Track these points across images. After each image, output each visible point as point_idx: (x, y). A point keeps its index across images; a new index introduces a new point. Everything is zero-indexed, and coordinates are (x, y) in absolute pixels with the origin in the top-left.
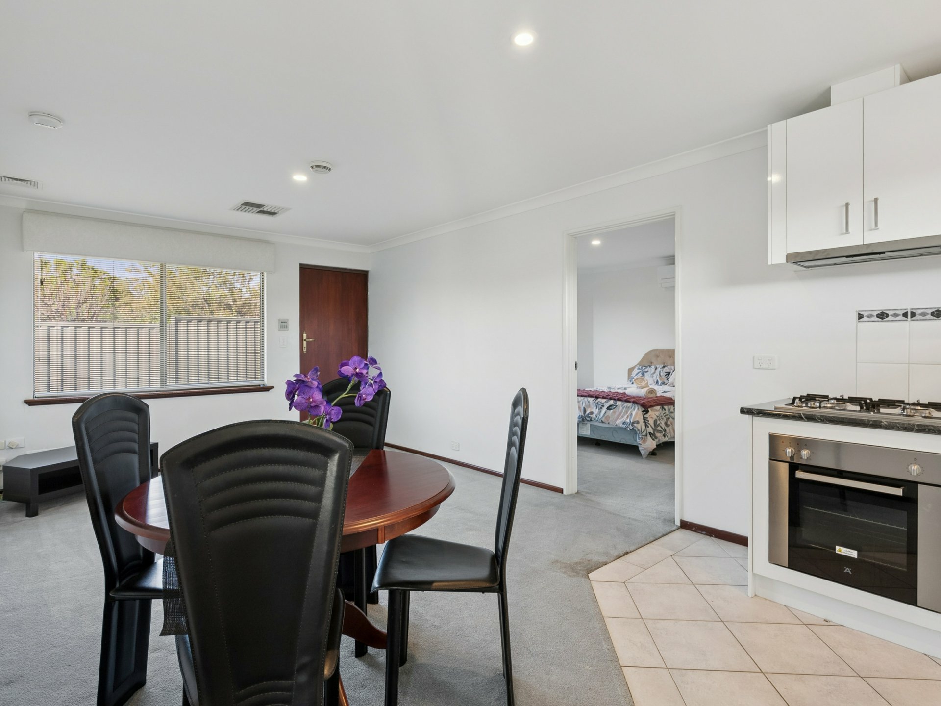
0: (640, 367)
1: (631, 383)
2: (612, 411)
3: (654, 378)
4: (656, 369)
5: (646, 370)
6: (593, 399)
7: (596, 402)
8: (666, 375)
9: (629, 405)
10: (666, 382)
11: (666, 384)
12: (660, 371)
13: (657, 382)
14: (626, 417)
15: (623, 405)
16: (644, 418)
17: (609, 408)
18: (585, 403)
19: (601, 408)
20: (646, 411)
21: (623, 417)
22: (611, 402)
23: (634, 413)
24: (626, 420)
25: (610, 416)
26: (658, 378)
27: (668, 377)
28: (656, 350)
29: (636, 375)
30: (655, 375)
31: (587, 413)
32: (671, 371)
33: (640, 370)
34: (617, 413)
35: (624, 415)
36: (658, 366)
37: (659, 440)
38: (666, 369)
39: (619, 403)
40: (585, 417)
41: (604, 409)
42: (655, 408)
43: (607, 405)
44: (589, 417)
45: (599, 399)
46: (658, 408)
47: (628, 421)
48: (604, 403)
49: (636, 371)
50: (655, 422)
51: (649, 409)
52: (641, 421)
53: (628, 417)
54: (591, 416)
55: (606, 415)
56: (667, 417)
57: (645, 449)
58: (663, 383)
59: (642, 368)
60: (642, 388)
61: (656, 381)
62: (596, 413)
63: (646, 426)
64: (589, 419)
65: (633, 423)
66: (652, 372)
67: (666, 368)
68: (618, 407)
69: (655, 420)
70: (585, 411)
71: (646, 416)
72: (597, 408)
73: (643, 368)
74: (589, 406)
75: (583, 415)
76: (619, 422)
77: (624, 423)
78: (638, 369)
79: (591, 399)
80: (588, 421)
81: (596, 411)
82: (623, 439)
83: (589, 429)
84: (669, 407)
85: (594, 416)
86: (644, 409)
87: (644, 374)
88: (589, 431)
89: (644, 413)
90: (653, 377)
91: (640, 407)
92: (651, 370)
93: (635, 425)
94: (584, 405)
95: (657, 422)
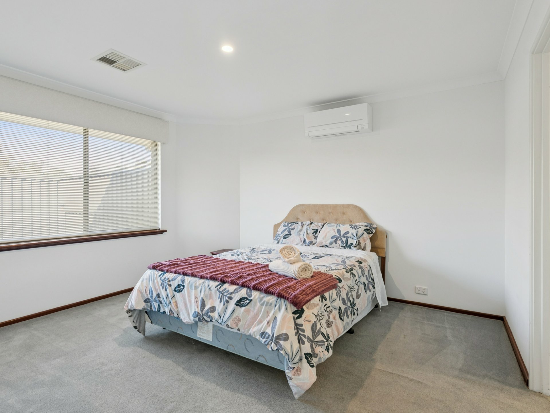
0: (286, 224)
1: (277, 241)
2: (243, 308)
3: (301, 236)
4: (302, 226)
5: (293, 227)
6: (217, 283)
7: (221, 290)
8: (313, 233)
9: (272, 299)
10: (314, 241)
11: (314, 244)
12: (307, 228)
13: (305, 241)
14: (265, 322)
15: (261, 300)
16: (296, 325)
17: (239, 304)
18: (205, 291)
19: (227, 302)
20: (299, 313)
21: (261, 322)
22: (243, 292)
23: (279, 317)
24: (266, 328)
25: (240, 317)
26: (305, 237)
27: (316, 235)
28: (303, 205)
29: (282, 232)
30: (302, 233)
31: (207, 308)
32: (319, 228)
33: (286, 228)
34: (252, 314)
35: (263, 318)
36: (304, 223)
37: (320, 358)
38: (313, 227)
39: (256, 294)
40: (202, 316)
41: (232, 305)
42: (312, 301)
43: (236, 297)
44: (209, 317)
45: (226, 286)
46: (317, 298)
47: (269, 331)
48: (232, 293)
49: (282, 228)
50: (314, 326)
51: (304, 307)
52: (292, 332)
53: (268, 322)
54: (211, 314)
55: (234, 316)
56: (328, 310)
57: (298, 386)
58: (311, 243)
59: (288, 224)
60: (292, 263)
61: (303, 240)
62: (220, 310)
63: (300, 341)
64: (209, 320)
65: (279, 337)
66: (299, 230)
67: (313, 225)
68: (252, 302)
69: (313, 325)
70: (203, 305)
71: (299, 321)
72: (221, 302)
73: (290, 225)
74: (210, 297)
75: (200, 312)
76: (254, 330)
77: (263, 334)
78: (284, 226)
79: (213, 284)
80: (207, 322)
81: (220, 307)
82: (262, 356)
83: (212, 331)
84: (331, 292)
85: (215, 315)
86: (296, 309)
87: (290, 232)
88: (211, 335)
89: (296, 316)
90: (299, 235)
91: (289, 305)
92: (297, 227)
93: (281, 342)
94: (202, 295)
95: (316, 326)
